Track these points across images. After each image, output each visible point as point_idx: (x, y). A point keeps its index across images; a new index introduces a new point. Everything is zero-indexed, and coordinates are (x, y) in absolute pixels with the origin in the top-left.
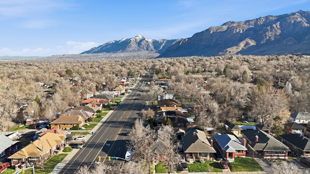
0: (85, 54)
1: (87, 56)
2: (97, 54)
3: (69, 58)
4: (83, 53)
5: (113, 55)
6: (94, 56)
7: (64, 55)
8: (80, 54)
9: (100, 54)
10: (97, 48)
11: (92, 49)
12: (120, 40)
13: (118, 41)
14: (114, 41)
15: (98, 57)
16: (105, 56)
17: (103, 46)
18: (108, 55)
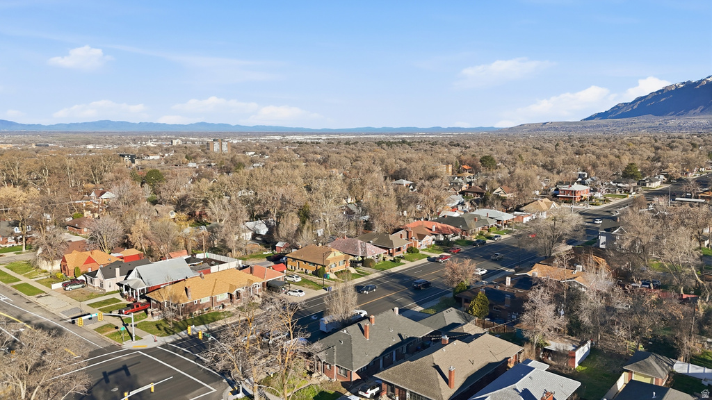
0: (595, 121)
1: (599, 126)
2: (628, 119)
3: (555, 129)
4: (591, 118)
5: (674, 122)
6: (618, 125)
7: (545, 123)
8: (584, 120)
9: (635, 120)
10: (630, 103)
11: (617, 106)
12: (700, 81)
13: (696, 84)
14: (684, 83)
15: (629, 126)
16: (649, 124)
17: (647, 99)
18: (658, 121)
